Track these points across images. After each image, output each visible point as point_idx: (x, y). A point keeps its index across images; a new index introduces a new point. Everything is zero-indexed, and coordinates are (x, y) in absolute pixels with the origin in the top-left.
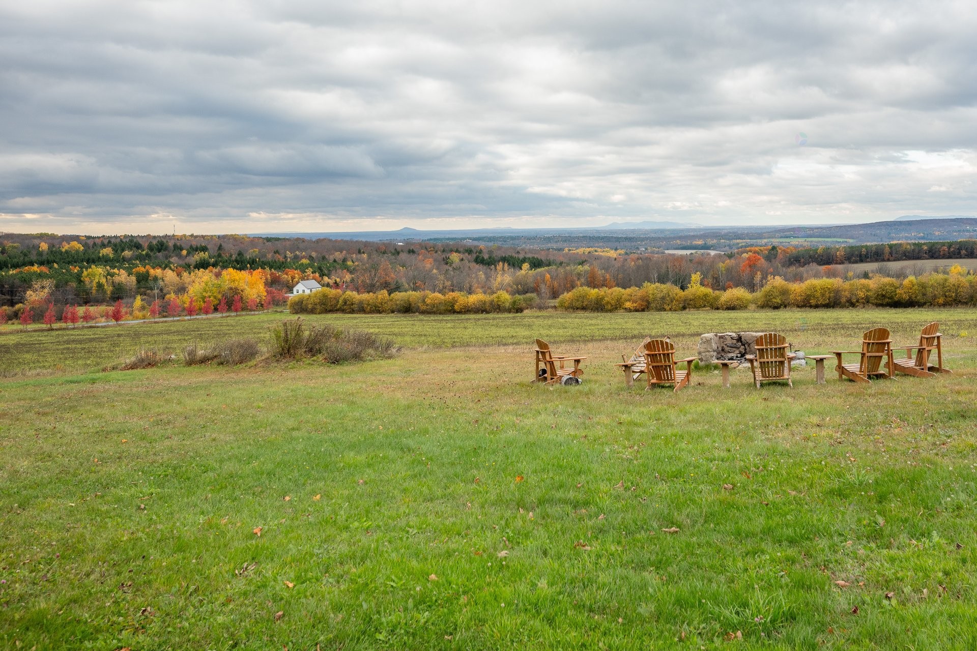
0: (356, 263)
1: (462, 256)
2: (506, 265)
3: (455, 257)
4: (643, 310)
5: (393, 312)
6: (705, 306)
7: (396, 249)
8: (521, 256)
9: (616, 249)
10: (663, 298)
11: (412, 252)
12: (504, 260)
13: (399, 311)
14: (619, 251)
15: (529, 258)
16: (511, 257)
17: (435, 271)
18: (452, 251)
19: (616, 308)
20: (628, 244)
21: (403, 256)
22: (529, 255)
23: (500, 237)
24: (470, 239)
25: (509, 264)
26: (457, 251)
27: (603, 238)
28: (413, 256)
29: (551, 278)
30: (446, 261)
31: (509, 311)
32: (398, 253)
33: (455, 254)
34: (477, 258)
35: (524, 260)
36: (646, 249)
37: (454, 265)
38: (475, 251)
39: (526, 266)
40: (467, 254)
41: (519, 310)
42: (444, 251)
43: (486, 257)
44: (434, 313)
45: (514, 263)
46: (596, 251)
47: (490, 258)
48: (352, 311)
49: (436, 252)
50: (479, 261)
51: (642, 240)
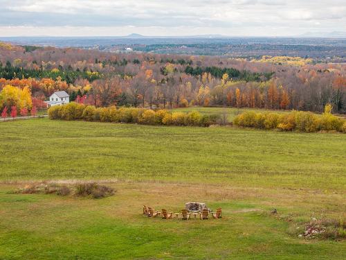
0: (94, 73)
1: (175, 66)
2: (210, 75)
3: (169, 67)
4: (291, 130)
5: (120, 121)
6: (332, 129)
7: (124, 60)
8: (222, 67)
9: (306, 58)
10: (305, 122)
11: (137, 62)
12: (209, 70)
13: (124, 121)
14: (307, 60)
15: (229, 69)
16: (215, 68)
17: (153, 80)
18: (168, 61)
19: (273, 127)
20: (317, 53)
21: (130, 66)
22: (229, 67)
23: (210, 45)
24: (185, 45)
25: (212, 74)
26: (172, 62)
27: (296, 47)
28: (137, 66)
29: (241, 91)
30: (163, 71)
31: (199, 125)
32: (126, 63)
33: (170, 65)
34: (188, 67)
35: (224, 71)
36: (332, 58)
37: (169, 76)
38: (186, 62)
39: (225, 76)
40: (180, 65)
41: (207, 125)
42: (162, 61)
43: (195, 67)
44: (148, 124)
45: (217, 73)
46: (289, 59)
47: (198, 68)
48: (92, 120)
49: (156, 62)
50: (190, 71)
51: (330, 49)
